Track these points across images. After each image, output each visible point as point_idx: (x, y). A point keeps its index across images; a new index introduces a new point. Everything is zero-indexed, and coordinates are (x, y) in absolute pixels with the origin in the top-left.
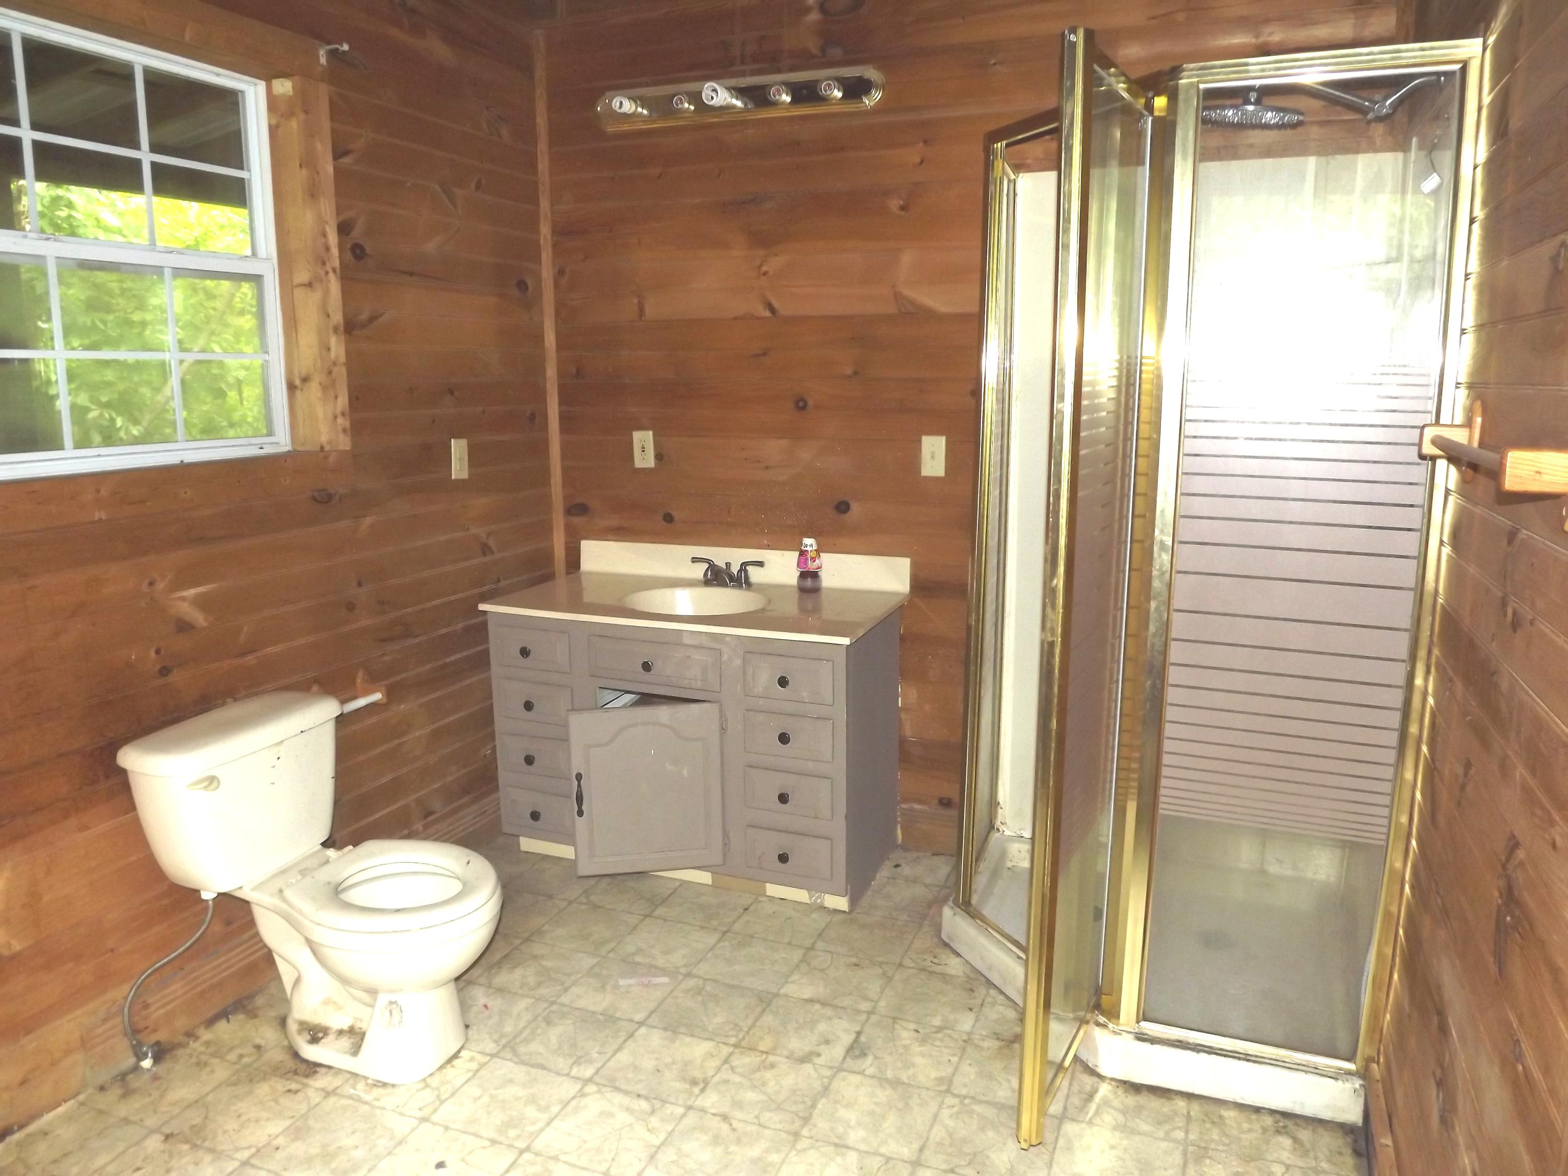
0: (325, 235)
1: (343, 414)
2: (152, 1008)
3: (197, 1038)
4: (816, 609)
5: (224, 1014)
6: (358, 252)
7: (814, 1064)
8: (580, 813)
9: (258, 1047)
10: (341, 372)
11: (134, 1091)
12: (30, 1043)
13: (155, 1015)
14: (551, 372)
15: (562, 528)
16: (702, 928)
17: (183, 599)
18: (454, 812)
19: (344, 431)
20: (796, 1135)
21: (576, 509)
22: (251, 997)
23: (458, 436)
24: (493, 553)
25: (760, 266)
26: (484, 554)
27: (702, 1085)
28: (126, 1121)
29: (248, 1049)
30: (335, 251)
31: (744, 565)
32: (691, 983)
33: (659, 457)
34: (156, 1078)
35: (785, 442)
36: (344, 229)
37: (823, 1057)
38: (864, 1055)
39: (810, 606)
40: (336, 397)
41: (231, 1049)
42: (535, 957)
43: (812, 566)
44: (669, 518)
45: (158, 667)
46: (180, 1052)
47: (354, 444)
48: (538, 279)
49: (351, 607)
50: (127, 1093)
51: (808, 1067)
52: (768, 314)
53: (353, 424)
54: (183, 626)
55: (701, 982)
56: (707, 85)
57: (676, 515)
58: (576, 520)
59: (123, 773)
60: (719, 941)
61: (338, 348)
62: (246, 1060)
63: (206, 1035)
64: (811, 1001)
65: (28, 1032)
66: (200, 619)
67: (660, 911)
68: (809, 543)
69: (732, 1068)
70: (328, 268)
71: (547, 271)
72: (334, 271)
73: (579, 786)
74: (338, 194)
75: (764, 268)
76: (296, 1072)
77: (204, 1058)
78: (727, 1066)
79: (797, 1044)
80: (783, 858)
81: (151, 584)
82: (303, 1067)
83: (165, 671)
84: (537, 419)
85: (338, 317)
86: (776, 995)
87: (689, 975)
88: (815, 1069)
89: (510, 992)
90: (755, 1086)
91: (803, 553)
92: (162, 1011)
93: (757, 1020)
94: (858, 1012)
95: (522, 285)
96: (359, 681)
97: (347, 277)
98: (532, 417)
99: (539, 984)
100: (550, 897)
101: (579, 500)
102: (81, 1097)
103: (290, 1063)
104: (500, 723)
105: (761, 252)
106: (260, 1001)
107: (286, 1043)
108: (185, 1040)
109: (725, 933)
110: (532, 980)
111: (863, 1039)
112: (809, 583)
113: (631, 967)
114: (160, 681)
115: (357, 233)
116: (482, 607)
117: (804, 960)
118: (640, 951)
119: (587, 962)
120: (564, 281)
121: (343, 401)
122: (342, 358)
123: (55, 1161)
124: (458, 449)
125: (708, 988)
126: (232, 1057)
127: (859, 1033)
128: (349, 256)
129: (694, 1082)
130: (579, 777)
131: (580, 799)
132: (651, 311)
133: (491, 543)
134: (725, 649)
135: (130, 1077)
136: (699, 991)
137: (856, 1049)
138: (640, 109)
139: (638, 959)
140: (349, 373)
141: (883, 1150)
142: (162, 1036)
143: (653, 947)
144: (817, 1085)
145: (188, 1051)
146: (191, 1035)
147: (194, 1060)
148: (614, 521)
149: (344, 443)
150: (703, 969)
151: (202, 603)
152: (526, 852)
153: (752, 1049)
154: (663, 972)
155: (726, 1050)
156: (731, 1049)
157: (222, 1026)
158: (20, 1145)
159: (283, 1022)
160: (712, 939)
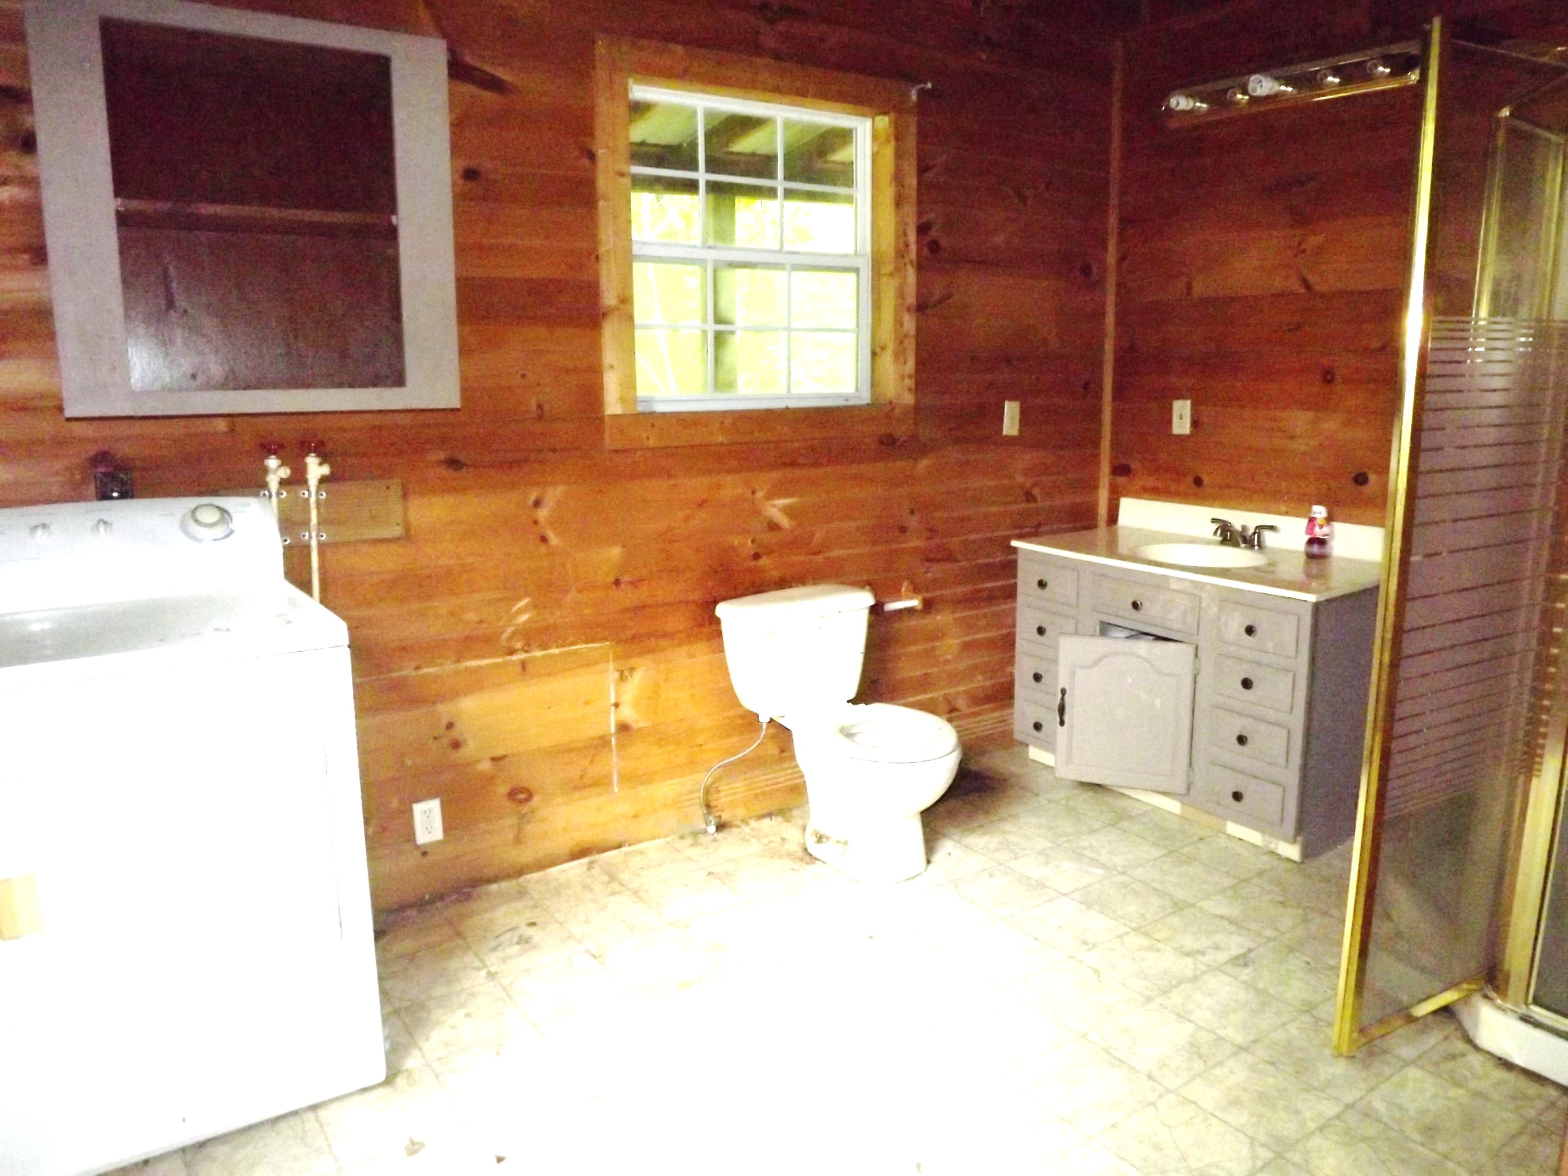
0: (905, 234)
1: (910, 376)
2: (722, 794)
3: (747, 824)
4: (1322, 576)
5: (770, 815)
6: (934, 247)
7: (1196, 959)
8: (1062, 723)
9: (783, 839)
10: (910, 344)
11: (701, 844)
12: (643, 791)
13: (724, 800)
14: (1109, 346)
15: (1107, 486)
16: (1154, 843)
17: (774, 506)
18: (977, 714)
19: (910, 389)
20: (1149, 999)
21: (1120, 470)
22: (790, 809)
23: (1013, 399)
24: (1036, 502)
25: (1300, 244)
26: (1028, 501)
27: (1091, 946)
28: (689, 858)
29: (778, 839)
30: (913, 247)
31: (1260, 528)
32: (1122, 879)
33: (1195, 424)
34: (715, 840)
35: (1310, 415)
36: (922, 229)
37: (1207, 957)
38: (1246, 965)
39: (1315, 571)
40: (905, 362)
41: (767, 836)
42: (1004, 832)
43: (1319, 532)
44: (1198, 482)
45: (752, 553)
46: (734, 830)
47: (917, 401)
48: (1102, 263)
49: (903, 530)
50: (695, 844)
51: (1190, 961)
52: (1303, 291)
53: (917, 384)
54: (773, 527)
55: (1131, 880)
56: (1253, 78)
57: (1206, 479)
58: (1121, 480)
59: (718, 621)
60: (1165, 856)
61: (910, 324)
62: (772, 845)
63: (753, 824)
64: (1222, 917)
65: (643, 783)
66: (784, 521)
67: (1125, 824)
68: (1320, 511)
69: (1122, 942)
70: (907, 259)
71: (1111, 257)
72: (911, 262)
73: (1062, 699)
74: (919, 202)
75: (1302, 247)
76: (801, 860)
77: (747, 837)
78: (1119, 940)
79: (1189, 942)
80: (1237, 796)
81: (753, 492)
82: (808, 858)
83: (756, 556)
84: (1091, 388)
85: (911, 299)
86: (1192, 905)
87: (1123, 873)
88: (1195, 964)
89: (972, 849)
90: (1135, 960)
91: (1312, 520)
92: (728, 798)
93: (1164, 917)
94: (1260, 935)
95: (1086, 270)
96: (903, 589)
97: (920, 267)
98: (1086, 386)
99: (997, 850)
100: (1037, 795)
101: (1123, 461)
102: (668, 839)
103: (800, 853)
104: (1021, 645)
105: (1299, 232)
106: (795, 813)
107: (802, 841)
108: (740, 823)
109: (1171, 852)
110: (992, 846)
111: (1252, 955)
112: (1316, 549)
113: (1078, 856)
114: (753, 563)
115: (934, 233)
116: (1014, 543)
117: (1233, 887)
118: (1091, 847)
119: (1043, 843)
120: (1125, 264)
121: (910, 366)
122: (913, 332)
123: (642, 868)
124: (1011, 411)
125: (1134, 886)
126: (765, 841)
127: (1250, 950)
128: (926, 251)
129: (1085, 943)
130: (1063, 692)
131: (1062, 710)
132: (1199, 289)
133: (1036, 492)
134: (1205, 596)
135: (700, 836)
136: (1125, 885)
137: (1242, 960)
138: (1198, 104)
139: (1086, 852)
140: (918, 345)
141: (1218, 1032)
142: (725, 816)
143: (1102, 846)
144: (1190, 974)
145: (740, 830)
146: (745, 821)
147: (741, 836)
148: (1151, 482)
149: (909, 399)
150: (1138, 873)
151: (787, 511)
152: (1034, 761)
153: (1146, 935)
154: (1102, 866)
155: (1125, 929)
156: (1129, 930)
157: (766, 821)
158: (627, 854)
159: (804, 828)
160: (1156, 853)
